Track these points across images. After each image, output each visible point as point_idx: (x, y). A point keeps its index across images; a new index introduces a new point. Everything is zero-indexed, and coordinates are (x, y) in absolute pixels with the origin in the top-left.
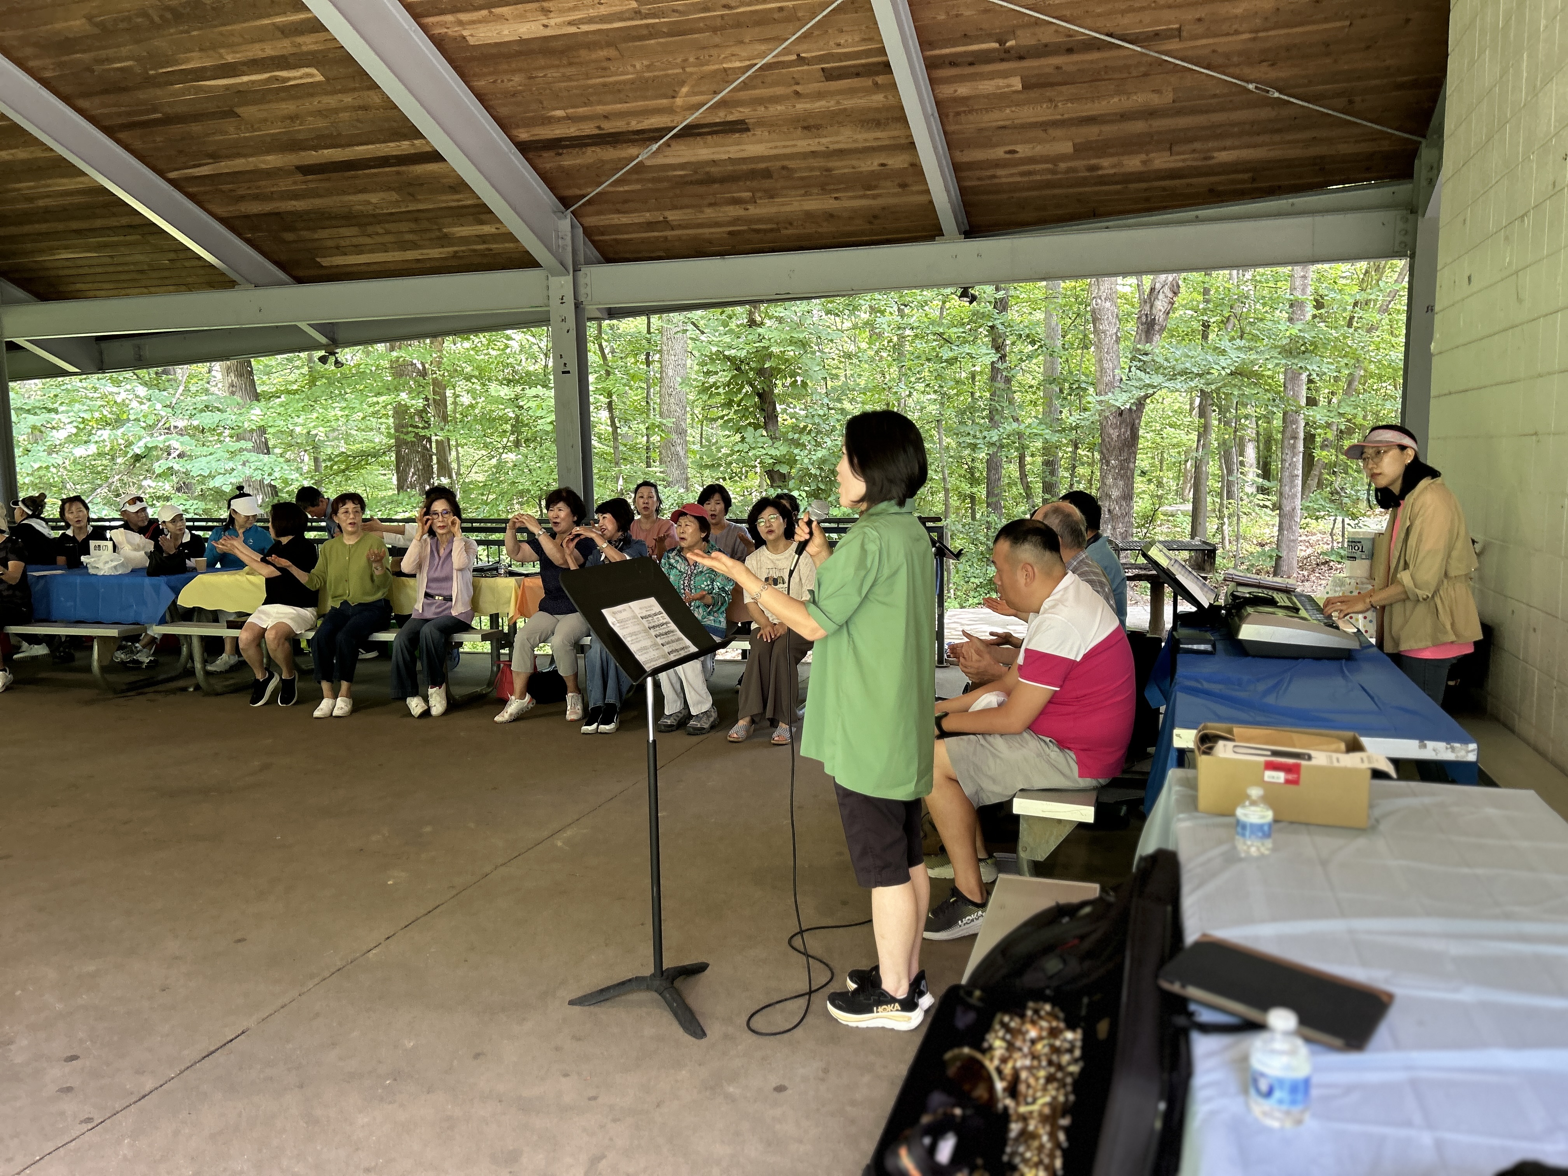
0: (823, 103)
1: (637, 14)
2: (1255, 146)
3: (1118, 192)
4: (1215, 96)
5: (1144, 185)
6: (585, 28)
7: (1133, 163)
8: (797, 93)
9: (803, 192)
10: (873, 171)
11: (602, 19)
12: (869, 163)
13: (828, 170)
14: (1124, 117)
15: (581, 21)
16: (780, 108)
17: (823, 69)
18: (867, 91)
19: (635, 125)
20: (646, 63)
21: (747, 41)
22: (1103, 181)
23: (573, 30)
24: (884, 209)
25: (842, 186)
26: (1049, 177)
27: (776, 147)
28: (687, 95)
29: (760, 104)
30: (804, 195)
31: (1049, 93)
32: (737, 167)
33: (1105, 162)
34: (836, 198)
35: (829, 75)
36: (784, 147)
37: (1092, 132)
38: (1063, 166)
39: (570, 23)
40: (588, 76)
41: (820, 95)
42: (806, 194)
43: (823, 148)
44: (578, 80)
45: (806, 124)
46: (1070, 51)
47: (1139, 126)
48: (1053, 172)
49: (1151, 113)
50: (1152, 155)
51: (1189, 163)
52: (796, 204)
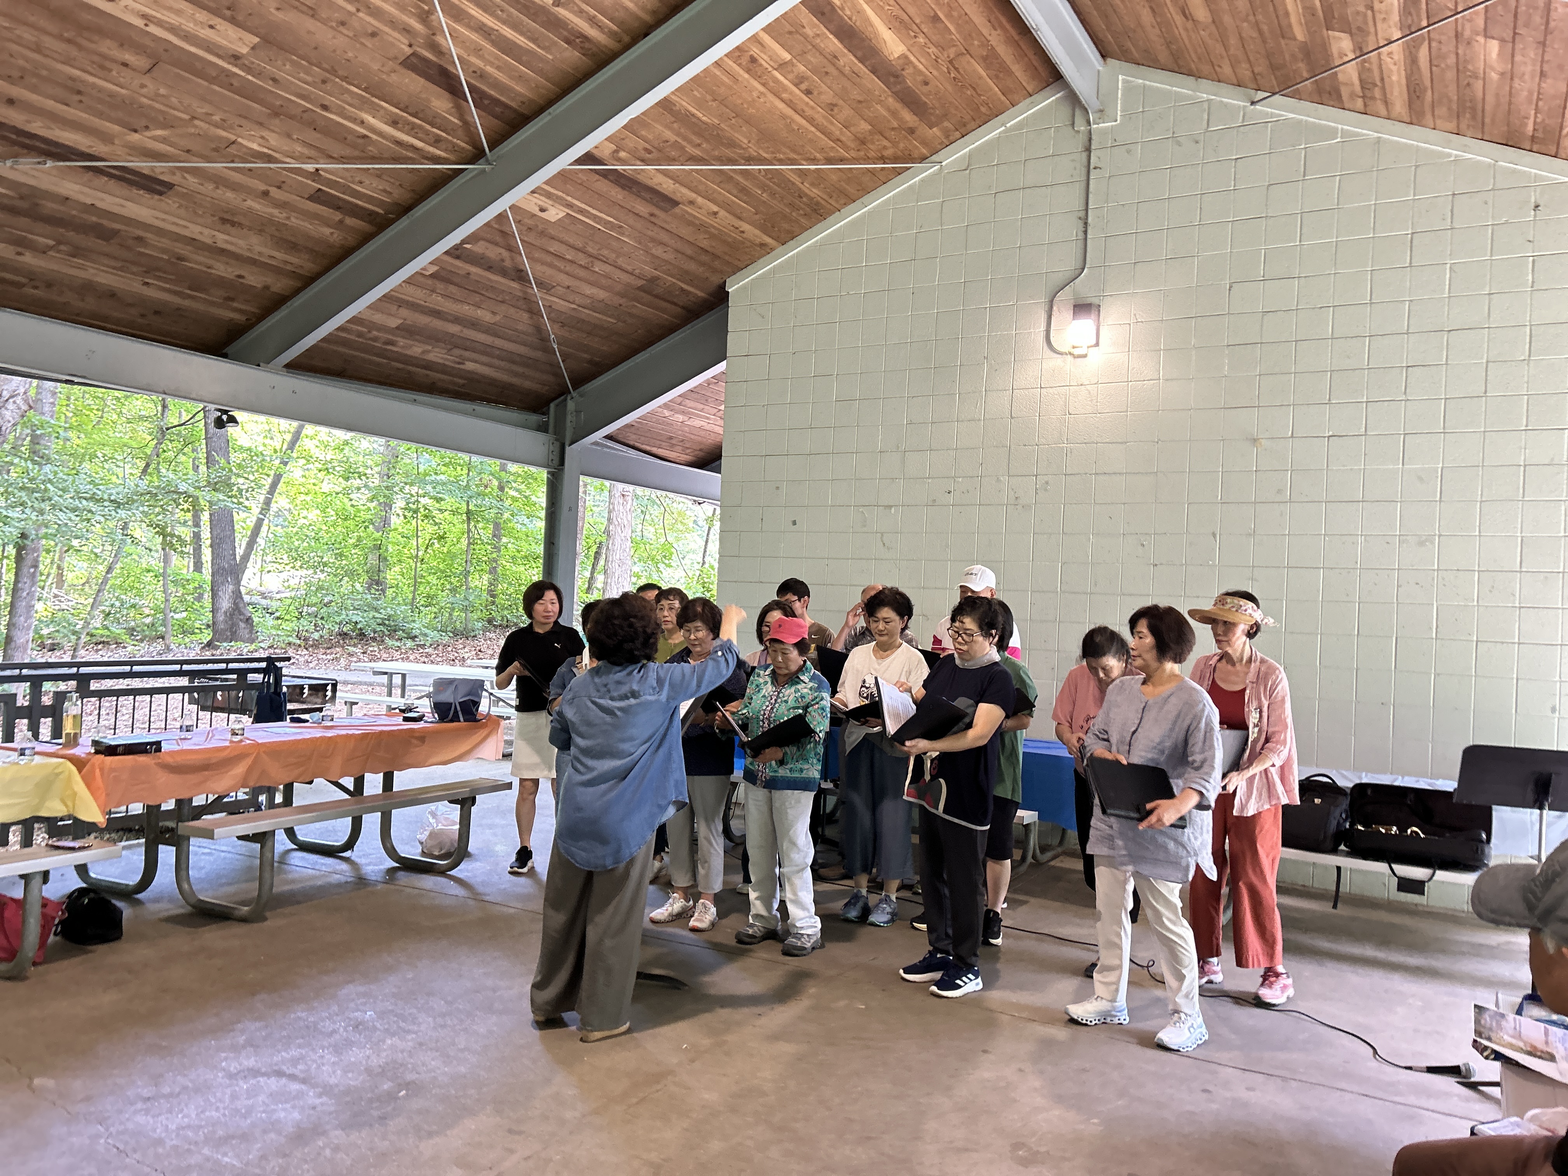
0: (276, 212)
1: (235, 58)
2: (490, 366)
3: (379, 364)
4: (516, 330)
5: (401, 366)
6: (153, 29)
7: (416, 350)
8: (266, 194)
9: (119, 264)
10: (223, 277)
11: (187, 37)
12: (230, 270)
13: (181, 258)
14: (457, 320)
15: (160, 23)
16: (230, 195)
17: (320, 190)
18: (326, 223)
19: (37, 127)
20: (162, 91)
21: (295, 137)
22: (382, 354)
23: (139, 23)
24: (178, 309)
25: (173, 277)
26: (353, 337)
27: (163, 220)
28: (154, 138)
29: (215, 182)
30: (114, 268)
31: (440, 286)
32: (85, 216)
33: (402, 342)
34: (147, 284)
35: (318, 197)
36: (174, 223)
37: (423, 320)
38: (375, 333)
39: (144, 16)
40: (68, 61)
41: (282, 205)
42: (121, 269)
43: (209, 241)
44: (46, 56)
45: (226, 216)
46: (489, 268)
47: (454, 329)
48: (360, 335)
49: (474, 324)
50: (437, 350)
51: (447, 363)
52: (92, 271)
